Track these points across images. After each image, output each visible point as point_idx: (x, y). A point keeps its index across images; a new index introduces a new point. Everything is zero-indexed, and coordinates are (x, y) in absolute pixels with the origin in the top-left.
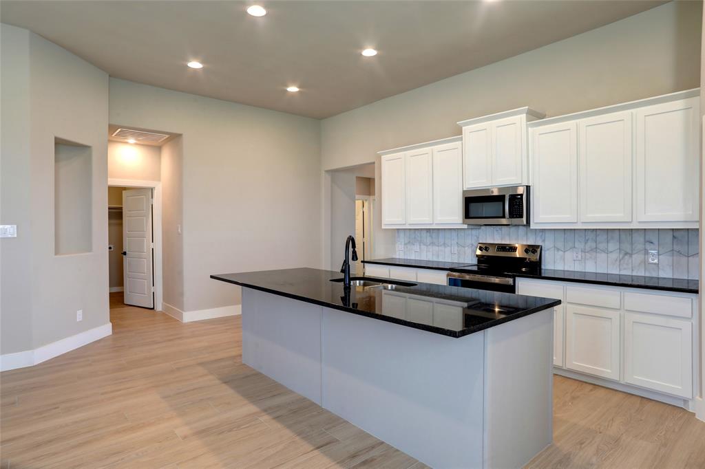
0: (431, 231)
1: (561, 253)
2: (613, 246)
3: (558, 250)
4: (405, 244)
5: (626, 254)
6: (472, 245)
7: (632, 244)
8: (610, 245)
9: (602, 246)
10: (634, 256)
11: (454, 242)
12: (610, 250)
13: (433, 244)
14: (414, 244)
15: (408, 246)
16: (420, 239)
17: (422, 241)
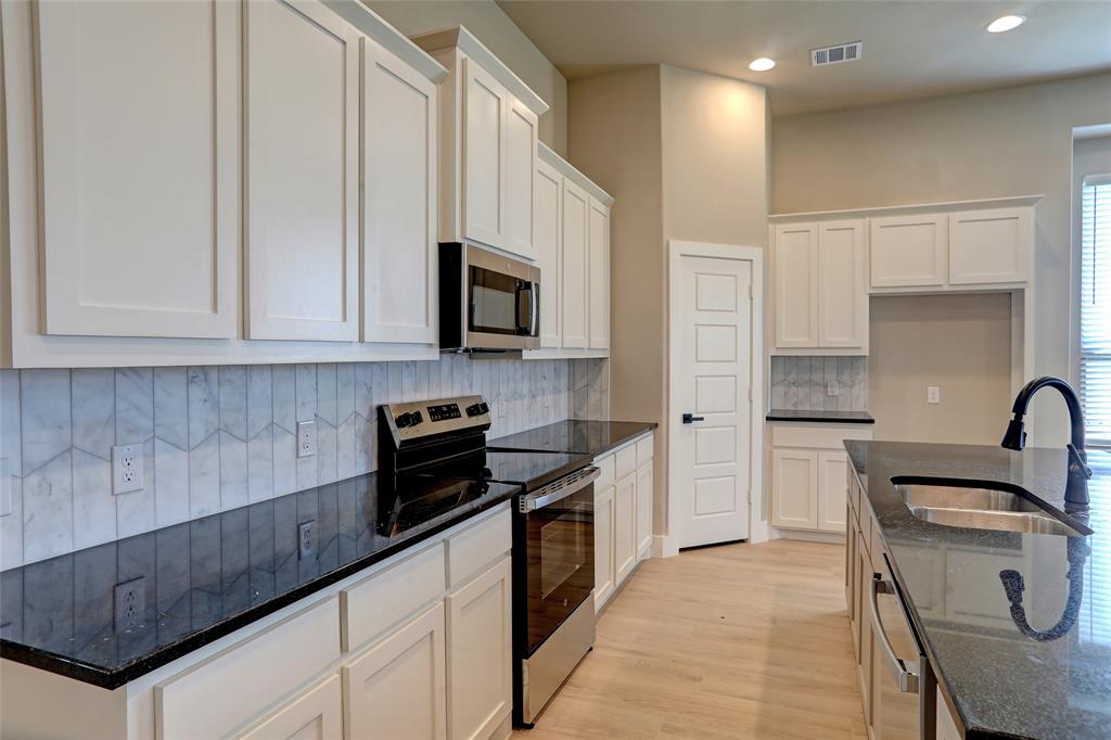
0: (214, 375)
4: (26, 469)
6: (356, 414)
11: (306, 419)
13: (219, 433)
14: (107, 453)
15: (61, 477)
16: (146, 423)
17: (159, 431)
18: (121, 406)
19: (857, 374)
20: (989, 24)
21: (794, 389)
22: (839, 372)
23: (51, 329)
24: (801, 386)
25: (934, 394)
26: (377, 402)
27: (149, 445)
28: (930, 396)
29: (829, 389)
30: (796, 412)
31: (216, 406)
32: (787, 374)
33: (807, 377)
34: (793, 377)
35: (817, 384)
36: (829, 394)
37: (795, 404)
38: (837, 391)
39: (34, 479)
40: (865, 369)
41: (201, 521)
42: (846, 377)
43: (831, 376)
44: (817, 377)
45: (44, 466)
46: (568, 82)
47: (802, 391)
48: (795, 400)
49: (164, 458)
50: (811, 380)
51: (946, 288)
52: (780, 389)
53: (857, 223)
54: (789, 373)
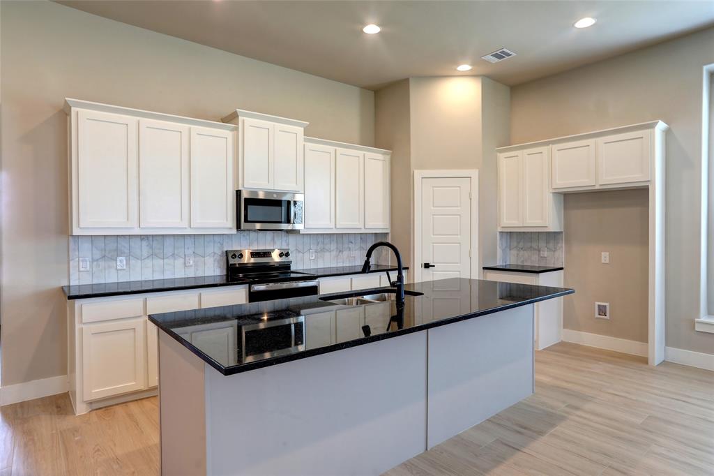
1: (301, 254)
2: (333, 246)
3: (299, 252)
4: (93, 260)
5: (340, 251)
6: (215, 253)
7: (343, 244)
8: (332, 245)
9: (327, 247)
10: (344, 253)
12: (332, 249)
13: (152, 255)
14: (114, 258)
15: (102, 263)
16: (127, 251)
17: (132, 254)
18: (119, 246)
19: (558, 243)
20: (576, 22)
21: (522, 252)
22: (547, 242)
23: (81, 226)
24: (526, 250)
25: (605, 257)
26: (225, 249)
27: (128, 258)
28: (603, 258)
29: (541, 252)
30: (523, 266)
31: (151, 247)
32: (518, 243)
33: (529, 244)
34: (521, 245)
35: (535, 249)
36: (542, 255)
37: (523, 261)
38: (545, 254)
39: (95, 263)
40: (562, 240)
41: (145, 281)
42: (551, 245)
43: (542, 244)
44: (534, 245)
45: (97, 260)
46: (375, 93)
47: (526, 254)
48: (522, 259)
49: (132, 262)
50: (531, 247)
51: (597, 187)
52: (514, 252)
53: (544, 149)
54: (519, 242)
